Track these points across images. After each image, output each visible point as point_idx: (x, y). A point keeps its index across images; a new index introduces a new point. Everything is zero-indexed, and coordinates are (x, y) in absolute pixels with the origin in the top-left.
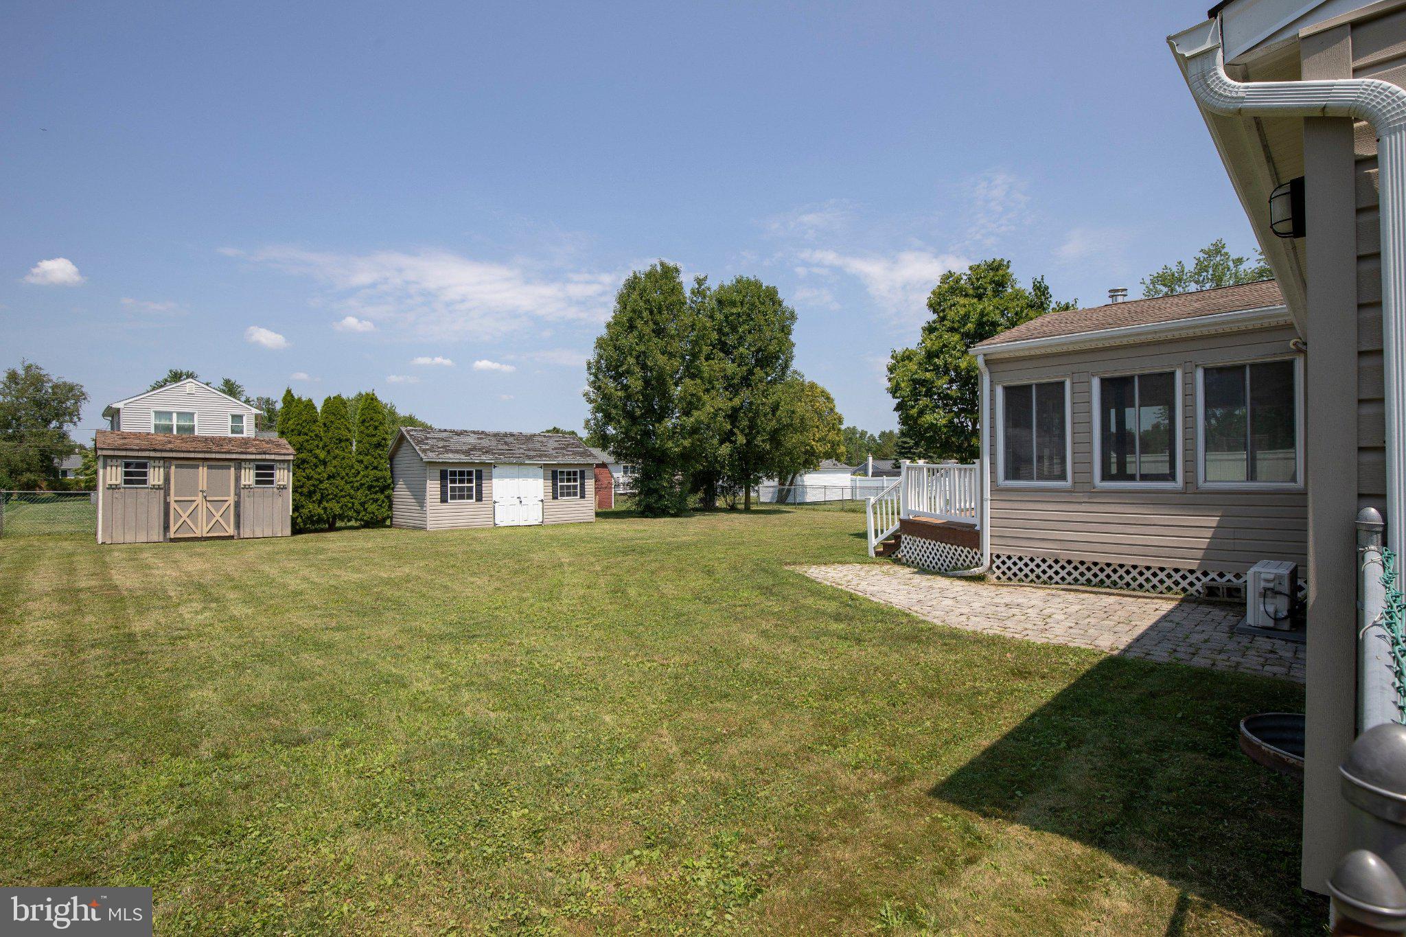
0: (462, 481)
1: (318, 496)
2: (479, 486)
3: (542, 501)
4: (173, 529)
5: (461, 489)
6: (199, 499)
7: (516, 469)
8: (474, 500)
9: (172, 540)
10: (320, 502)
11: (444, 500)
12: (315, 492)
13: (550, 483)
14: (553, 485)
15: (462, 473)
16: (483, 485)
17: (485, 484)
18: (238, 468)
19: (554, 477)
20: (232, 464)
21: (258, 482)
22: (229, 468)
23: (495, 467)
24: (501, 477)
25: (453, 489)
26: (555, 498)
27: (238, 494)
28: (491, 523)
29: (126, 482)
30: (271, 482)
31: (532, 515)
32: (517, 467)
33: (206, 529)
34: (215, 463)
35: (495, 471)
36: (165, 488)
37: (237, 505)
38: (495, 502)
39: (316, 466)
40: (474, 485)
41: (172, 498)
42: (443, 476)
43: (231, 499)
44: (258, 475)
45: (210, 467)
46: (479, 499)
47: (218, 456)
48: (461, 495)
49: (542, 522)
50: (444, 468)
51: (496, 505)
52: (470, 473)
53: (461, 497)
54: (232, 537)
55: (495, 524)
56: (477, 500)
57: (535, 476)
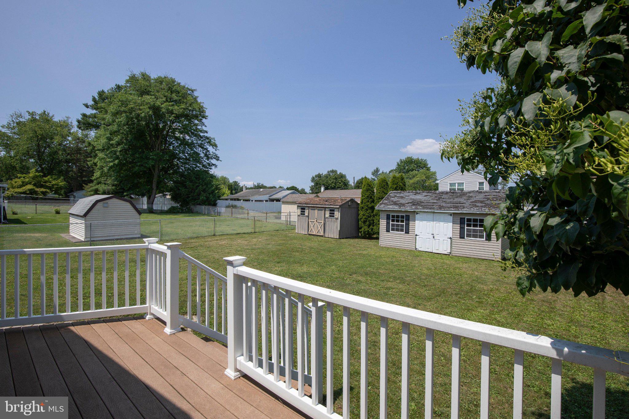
0: (398, 221)
1: (367, 223)
2: (408, 225)
3: (451, 238)
4: (309, 231)
5: (397, 225)
6: (315, 221)
7: (431, 216)
8: (404, 233)
9: (310, 235)
10: (369, 226)
11: (388, 231)
12: (366, 221)
13: (458, 227)
14: (461, 228)
15: (398, 217)
16: (410, 224)
17: (411, 223)
18: (325, 211)
19: (462, 222)
20: (323, 209)
21: (330, 216)
22: (322, 210)
23: (417, 214)
24: (422, 220)
25: (393, 225)
26: (462, 237)
27: (325, 221)
28: (414, 247)
29: (301, 214)
30: (333, 216)
31: (444, 248)
32: (432, 214)
33: (317, 232)
34: (320, 209)
35: (417, 216)
36: (308, 216)
37: (324, 224)
38: (416, 235)
39: (367, 210)
40: (404, 224)
41: (310, 220)
42: (388, 218)
43: (323, 222)
44: (330, 213)
45: (318, 210)
46: (407, 232)
47: (320, 206)
48: (398, 229)
49: (450, 253)
50: (388, 213)
51: (417, 237)
52: (402, 217)
53: (397, 230)
54: (322, 236)
55: (416, 249)
56: (406, 233)
57: (445, 221)
